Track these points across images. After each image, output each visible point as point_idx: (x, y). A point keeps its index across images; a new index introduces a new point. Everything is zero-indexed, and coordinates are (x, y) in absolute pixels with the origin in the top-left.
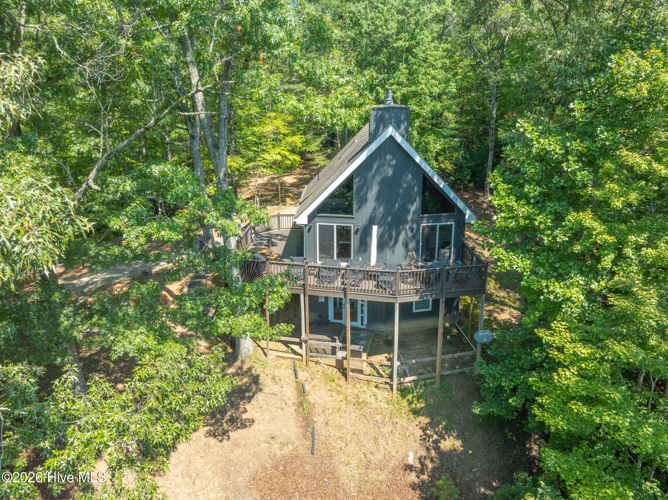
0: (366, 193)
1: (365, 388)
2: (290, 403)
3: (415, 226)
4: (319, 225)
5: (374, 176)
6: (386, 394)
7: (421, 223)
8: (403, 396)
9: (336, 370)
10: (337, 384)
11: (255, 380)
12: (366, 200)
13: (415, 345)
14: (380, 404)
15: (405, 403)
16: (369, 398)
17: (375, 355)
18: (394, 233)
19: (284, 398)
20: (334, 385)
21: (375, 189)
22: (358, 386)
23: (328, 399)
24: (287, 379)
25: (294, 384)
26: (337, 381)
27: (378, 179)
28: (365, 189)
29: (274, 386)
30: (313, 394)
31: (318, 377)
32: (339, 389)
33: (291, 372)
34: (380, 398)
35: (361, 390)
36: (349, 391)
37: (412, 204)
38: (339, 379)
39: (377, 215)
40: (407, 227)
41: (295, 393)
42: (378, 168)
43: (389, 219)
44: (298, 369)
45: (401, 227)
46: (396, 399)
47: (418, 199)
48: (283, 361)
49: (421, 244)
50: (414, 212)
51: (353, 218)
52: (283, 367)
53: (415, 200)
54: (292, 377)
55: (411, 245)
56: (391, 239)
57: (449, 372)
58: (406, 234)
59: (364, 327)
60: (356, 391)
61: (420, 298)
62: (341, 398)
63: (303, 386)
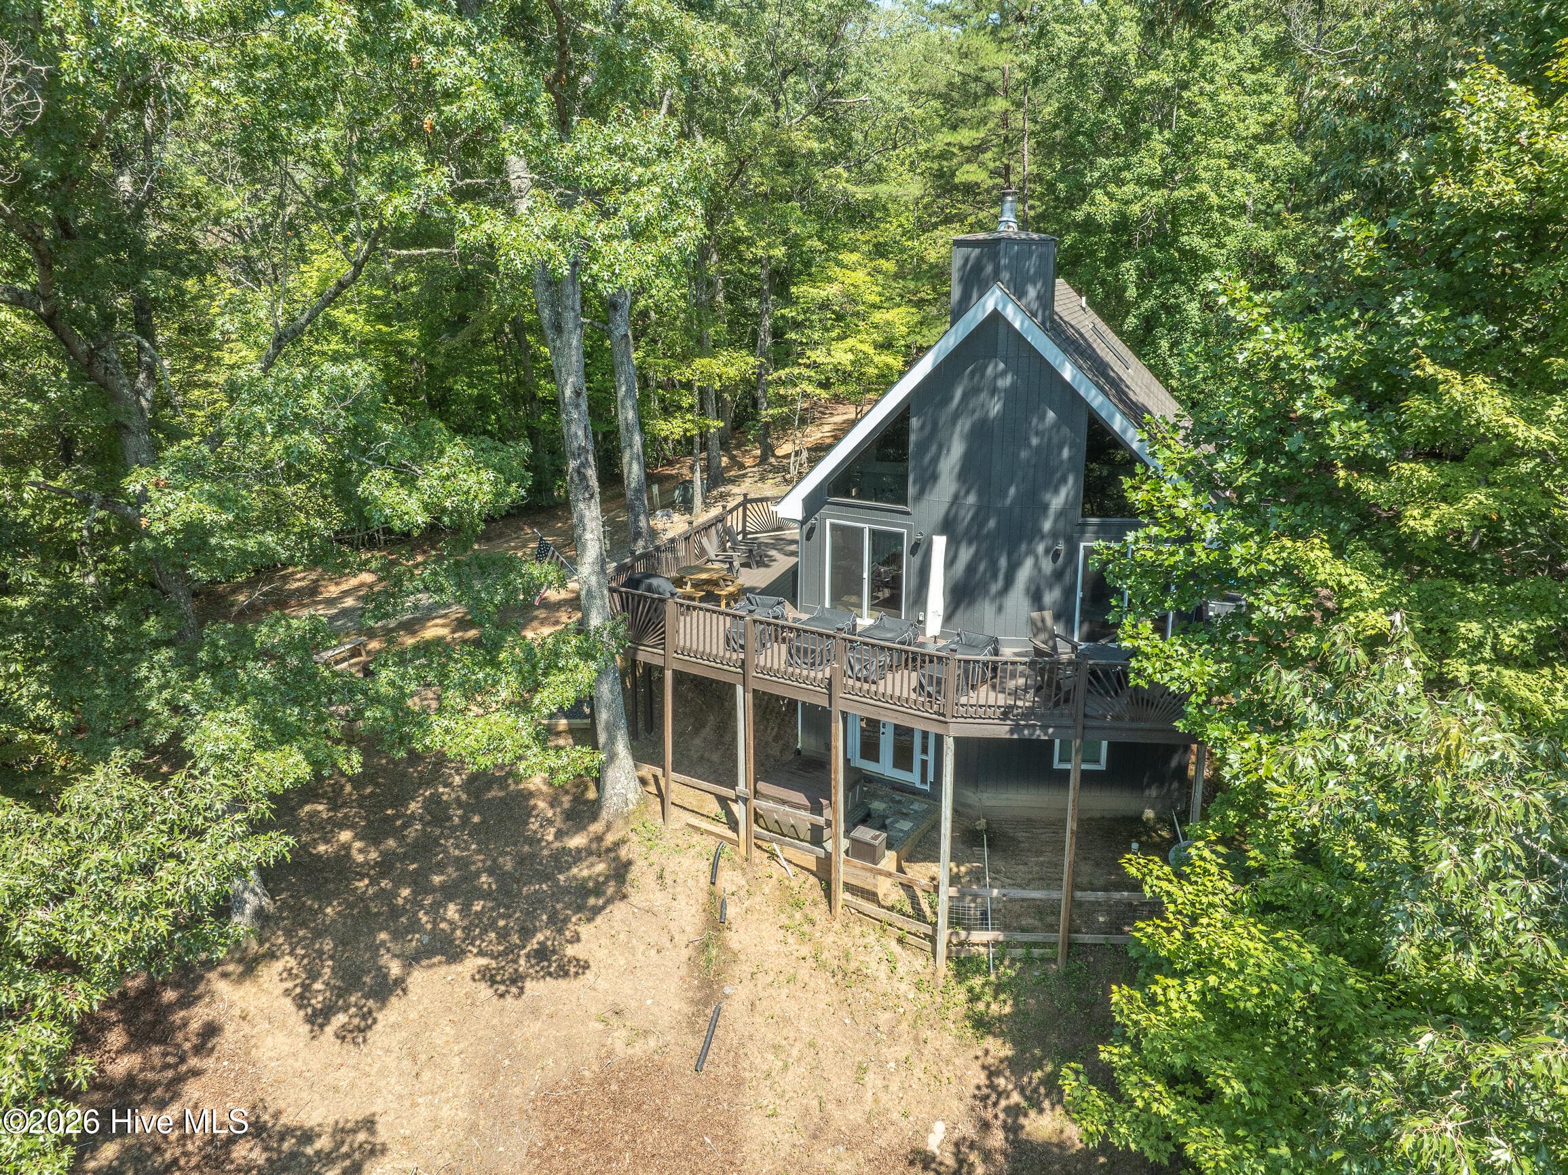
0: (936, 460)
1: (871, 939)
2: (681, 940)
3: (1061, 546)
4: (832, 525)
5: (956, 416)
6: (919, 962)
7: (1080, 539)
8: (960, 977)
9: (813, 880)
10: (806, 916)
11: (620, 871)
12: (934, 477)
13: (1039, 853)
14: (897, 985)
15: (961, 995)
16: (874, 965)
17: (924, 860)
18: (1003, 562)
19: (672, 925)
20: (798, 916)
21: (957, 450)
22: (857, 930)
23: (774, 948)
24: (690, 883)
25: (703, 897)
26: (807, 909)
27: (964, 425)
28: (934, 448)
29: (658, 894)
30: (741, 930)
31: (767, 891)
32: (806, 928)
33: (705, 866)
34: (901, 970)
35: (860, 942)
36: (831, 938)
37: (1056, 491)
38: (815, 903)
39: (962, 513)
40: (1041, 549)
41: (699, 919)
42: (965, 397)
43: (992, 524)
44: (721, 863)
45: (1024, 547)
46: (941, 981)
47: (1071, 480)
48: (696, 838)
49: (1079, 594)
50: (1061, 514)
51: (908, 513)
52: (692, 852)
53: (1064, 480)
54: (704, 881)
55: (1051, 597)
56: (995, 576)
57: (1100, 938)
58: (1037, 565)
59: (927, 788)
60: (846, 941)
61: (1012, 732)
62: (805, 950)
63: (723, 905)
